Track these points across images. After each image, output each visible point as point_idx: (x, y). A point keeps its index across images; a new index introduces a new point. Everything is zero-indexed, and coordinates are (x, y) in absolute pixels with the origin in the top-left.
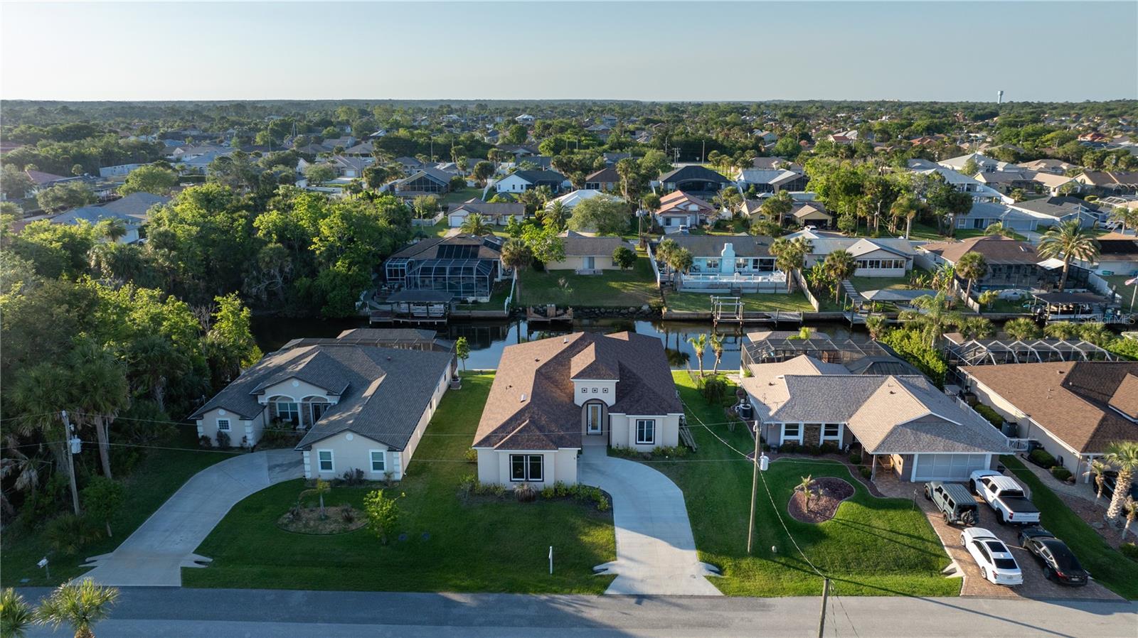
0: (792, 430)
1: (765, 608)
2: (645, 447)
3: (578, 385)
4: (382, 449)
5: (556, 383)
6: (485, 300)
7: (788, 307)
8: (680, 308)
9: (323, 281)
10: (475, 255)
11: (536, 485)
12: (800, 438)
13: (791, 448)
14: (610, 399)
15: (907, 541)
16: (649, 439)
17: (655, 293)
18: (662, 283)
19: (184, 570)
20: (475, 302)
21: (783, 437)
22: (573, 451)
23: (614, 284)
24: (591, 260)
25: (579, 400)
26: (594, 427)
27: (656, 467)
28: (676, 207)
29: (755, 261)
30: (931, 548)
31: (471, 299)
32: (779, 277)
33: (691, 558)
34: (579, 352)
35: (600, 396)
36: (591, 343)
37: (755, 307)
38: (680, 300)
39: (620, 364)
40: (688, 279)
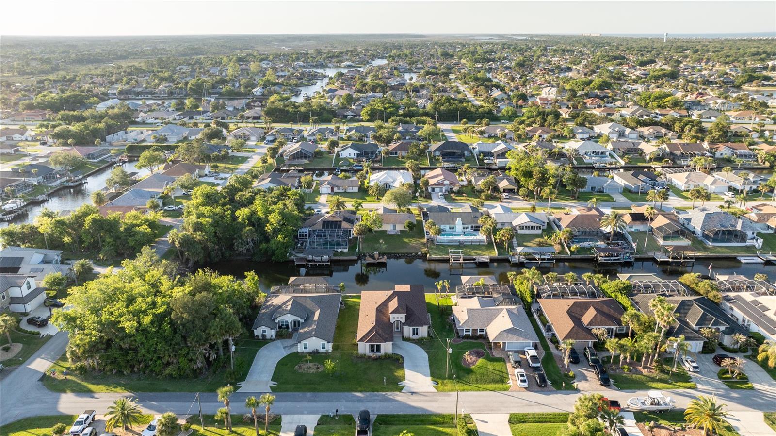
0: (468, 331)
1: (449, 395)
2: (415, 337)
3: (392, 316)
4: (326, 342)
5: (383, 314)
6: (346, 250)
7: (484, 253)
8: (435, 254)
9: (272, 245)
10: (340, 227)
11: (378, 354)
12: (470, 333)
13: (467, 337)
14: (403, 320)
15: (497, 373)
16: (417, 334)
17: (425, 245)
18: (428, 239)
19: (270, 386)
20: (341, 252)
21: (465, 333)
22: (391, 343)
23: (406, 240)
24: (395, 226)
25: (392, 321)
26: (398, 328)
27: (419, 345)
28: (438, 182)
29: (472, 227)
30: (505, 375)
31: (339, 250)
32: (481, 236)
33: (429, 379)
34: (392, 300)
35: (399, 319)
36: (396, 297)
37: (469, 253)
38: (436, 249)
39: (407, 308)
40: (440, 238)
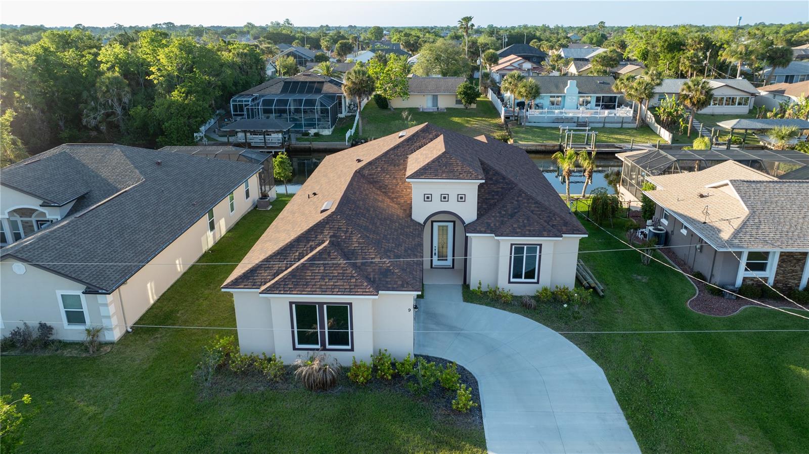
0: (757, 261)
2: (524, 289)
3: (418, 189)
4: (75, 290)
5: (384, 189)
6: (327, 132)
7: (638, 139)
8: (525, 139)
10: (319, 91)
11: (339, 357)
12: (770, 274)
13: (756, 290)
14: (469, 212)
16: (530, 274)
17: (500, 127)
18: (507, 118)
20: (316, 134)
21: (743, 273)
22: (408, 298)
23: (456, 119)
24: (435, 98)
25: (420, 214)
26: (442, 257)
27: (547, 321)
28: (511, 65)
29: (598, 99)
31: (312, 131)
32: (624, 112)
34: (420, 147)
35: (452, 206)
36: (437, 136)
37: (604, 139)
38: (526, 132)
39: (482, 163)
40: (533, 113)
